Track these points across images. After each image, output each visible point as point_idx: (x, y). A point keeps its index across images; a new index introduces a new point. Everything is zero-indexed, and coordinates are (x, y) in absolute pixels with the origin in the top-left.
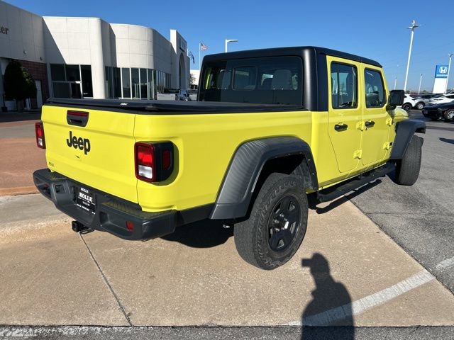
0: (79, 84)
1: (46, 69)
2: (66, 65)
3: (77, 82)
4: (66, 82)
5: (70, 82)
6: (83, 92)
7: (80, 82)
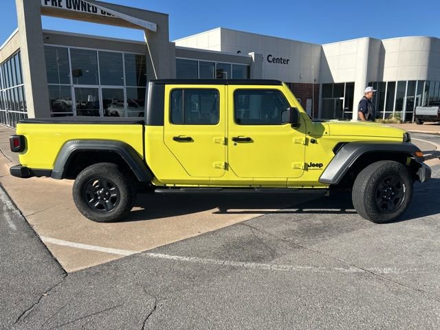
0: (342, 100)
1: (318, 89)
2: (335, 84)
3: (341, 98)
4: (332, 98)
5: (335, 99)
6: (345, 107)
7: (343, 98)
